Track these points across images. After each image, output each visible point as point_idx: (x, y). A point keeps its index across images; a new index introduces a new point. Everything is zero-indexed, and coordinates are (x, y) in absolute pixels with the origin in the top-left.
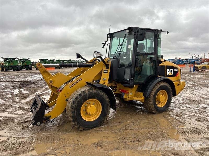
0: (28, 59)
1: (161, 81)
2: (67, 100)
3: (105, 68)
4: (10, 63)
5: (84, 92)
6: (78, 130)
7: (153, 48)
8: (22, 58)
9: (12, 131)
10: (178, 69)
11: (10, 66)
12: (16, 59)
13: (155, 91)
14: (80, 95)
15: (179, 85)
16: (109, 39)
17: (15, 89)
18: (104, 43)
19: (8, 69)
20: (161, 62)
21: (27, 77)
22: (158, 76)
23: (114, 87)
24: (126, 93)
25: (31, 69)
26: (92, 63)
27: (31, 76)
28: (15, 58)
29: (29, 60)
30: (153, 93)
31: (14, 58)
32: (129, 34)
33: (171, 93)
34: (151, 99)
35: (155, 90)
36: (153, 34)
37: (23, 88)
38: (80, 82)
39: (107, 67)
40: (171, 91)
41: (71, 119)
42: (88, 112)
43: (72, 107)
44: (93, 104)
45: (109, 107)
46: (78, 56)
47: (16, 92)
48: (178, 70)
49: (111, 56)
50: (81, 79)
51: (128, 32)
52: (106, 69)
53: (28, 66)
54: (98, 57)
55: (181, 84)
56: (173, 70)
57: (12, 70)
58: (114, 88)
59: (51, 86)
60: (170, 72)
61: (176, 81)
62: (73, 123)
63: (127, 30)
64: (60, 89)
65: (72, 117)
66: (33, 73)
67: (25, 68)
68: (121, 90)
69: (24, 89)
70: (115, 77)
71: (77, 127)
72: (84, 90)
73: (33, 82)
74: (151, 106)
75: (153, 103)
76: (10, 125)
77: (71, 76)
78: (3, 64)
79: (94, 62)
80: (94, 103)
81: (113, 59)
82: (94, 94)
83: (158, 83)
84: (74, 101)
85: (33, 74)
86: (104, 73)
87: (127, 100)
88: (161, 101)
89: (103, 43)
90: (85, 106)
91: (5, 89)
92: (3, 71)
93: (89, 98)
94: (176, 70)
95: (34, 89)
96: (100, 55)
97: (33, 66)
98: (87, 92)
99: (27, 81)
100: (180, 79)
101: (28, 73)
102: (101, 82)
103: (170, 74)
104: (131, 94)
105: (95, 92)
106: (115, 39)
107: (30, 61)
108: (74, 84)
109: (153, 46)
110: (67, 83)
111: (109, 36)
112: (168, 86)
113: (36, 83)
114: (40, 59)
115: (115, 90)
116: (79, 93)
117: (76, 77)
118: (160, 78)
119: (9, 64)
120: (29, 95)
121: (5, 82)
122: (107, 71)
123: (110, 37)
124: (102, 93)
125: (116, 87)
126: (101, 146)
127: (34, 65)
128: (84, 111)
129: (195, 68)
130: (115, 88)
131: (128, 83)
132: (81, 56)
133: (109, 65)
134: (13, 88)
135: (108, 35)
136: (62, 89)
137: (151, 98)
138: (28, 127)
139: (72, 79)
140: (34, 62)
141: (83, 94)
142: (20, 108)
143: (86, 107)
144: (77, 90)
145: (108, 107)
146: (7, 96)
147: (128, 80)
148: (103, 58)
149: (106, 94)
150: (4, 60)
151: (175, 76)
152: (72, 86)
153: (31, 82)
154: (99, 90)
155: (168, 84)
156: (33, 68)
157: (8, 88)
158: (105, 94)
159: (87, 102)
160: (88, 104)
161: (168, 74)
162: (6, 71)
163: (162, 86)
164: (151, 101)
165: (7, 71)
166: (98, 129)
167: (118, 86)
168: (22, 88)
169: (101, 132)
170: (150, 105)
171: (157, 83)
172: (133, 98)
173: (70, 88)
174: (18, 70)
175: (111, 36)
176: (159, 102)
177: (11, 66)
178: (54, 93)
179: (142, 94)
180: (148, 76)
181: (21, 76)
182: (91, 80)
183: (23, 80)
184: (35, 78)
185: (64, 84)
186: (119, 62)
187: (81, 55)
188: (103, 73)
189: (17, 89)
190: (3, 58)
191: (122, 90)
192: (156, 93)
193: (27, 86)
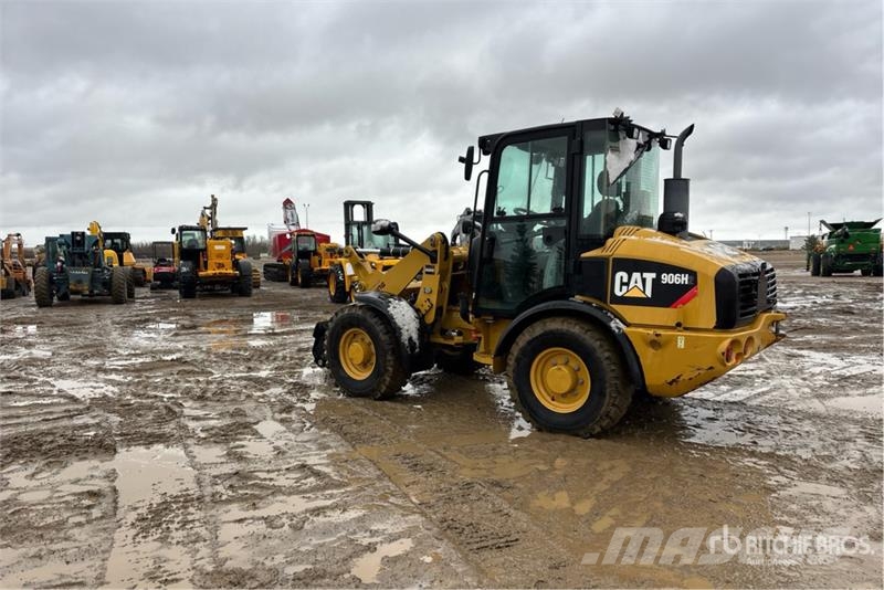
3: (428, 261)
4: (842, 241)
10: (693, 272)
11: (843, 257)
15: (655, 343)
28: (874, 223)
39: (431, 257)
48: (693, 281)
52: (431, 263)
55: (682, 345)
57: (858, 272)
86: (427, 273)
92: (817, 275)
93: (351, 325)
94: (672, 279)
102: (422, 296)
103: (636, 294)
119: (841, 245)
122: (434, 267)
128: (346, 352)
133: (436, 251)
151: (668, 306)
161: (618, 294)
162: (827, 273)
177: (850, 256)
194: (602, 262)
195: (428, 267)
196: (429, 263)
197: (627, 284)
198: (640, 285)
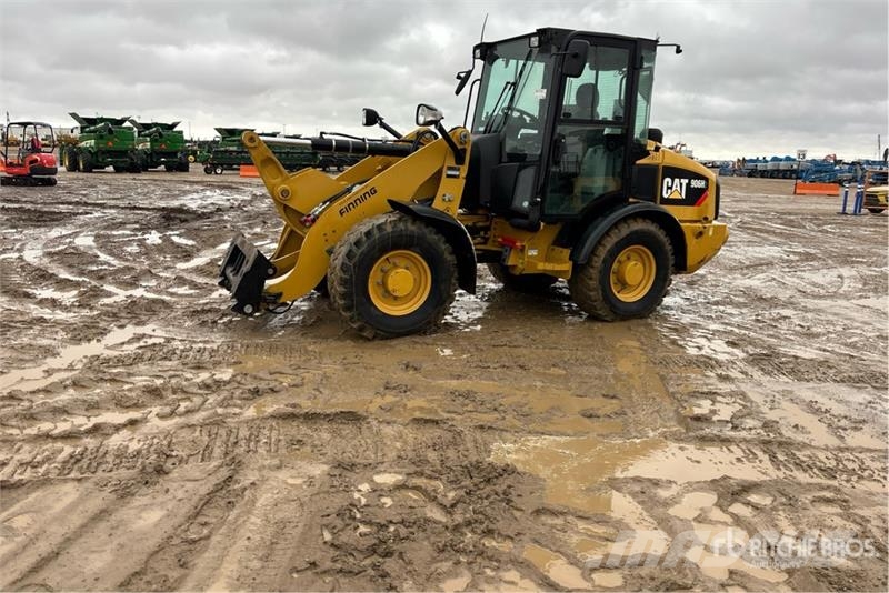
0: (174, 125)
1: (635, 216)
2: (330, 252)
3: (451, 162)
4: (102, 137)
5: (380, 227)
6: (358, 336)
7: (620, 103)
8: (150, 122)
9: (171, 328)
10: (706, 179)
11: (103, 153)
12: (127, 124)
13: (608, 246)
14: (368, 234)
15: (701, 234)
16: (480, 63)
17: (146, 228)
18: (463, 75)
19: (98, 161)
20: (647, 154)
21: (175, 197)
22: (631, 200)
23: (482, 228)
24: (516, 248)
25: (183, 167)
26: (412, 142)
27: (189, 192)
28: (123, 121)
29: (176, 129)
30: (602, 253)
31: (119, 118)
32: (540, 52)
33: (668, 259)
34: (594, 272)
35: (610, 243)
36: (624, 54)
37: (173, 230)
38: (371, 200)
39: (459, 156)
40: (670, 253)
41: (342, 302)
42: (390, 287)
43: (344, 267)
44: (407, 268)
45: (454, 281)
46: (372, 118)
47: (154, 238)
48: (707, 185)
49: (481, 124)
50: (373, 191)
51: (536, 44)
52: (457, 163)
53: (175, 154)
54: (430, 123)
55: (711, 233)
56: (688, 185)
57: (111, 168)
58: (482, 233)
59: (286, 207)
60: (674, 188)
61: (696, 222)
62: (346, 315)
63: (533, 39)
64: (312, 217)
65: (343, 296)
66: (197, 183)
67: (163, 163)
68: (500, 240)
69: (177, 232)
70: (485, 195)
71: (355, 326)
72: (382, 220)
73: (203, 213)
74: (592, 294)
75: (600, 283)
76: (162, 315)
77: (343, 183)
78: (75, 142)
79: (418, 140)
80: (410, 265)
81: (485, 132)
82: (411, 237)
83: (625, 219)
84: (350, 251)
85: (196, 187)
86: (448, 176)
87: (517, 273)
88: (628, 280)
89: (459, 77)
90: (382, 271)
91: (113, 229)
92: (74, 171)
93: (396, 247)
94: (697, 184)
95: (210, 233)
96: (435, 116)
97: (191, 158)
98: (389, 229)
99: (180, 210)
100: (711, 216)
101: (178, 182)
102: (438, 204)
103: (676, 196)
104: (533, 253)
105: (413, 232)
106: (499, 63)
107: (181, 132)
108: (354, 204)
109: (622, 97)
110: (332, 200)
111: (478, 51)
112: (661, 234)
113: (216, 218)
114: (218, 130)
115: (483, 238)
116: (364, 229)
117: (361, 184)
118: (635, 204)
119: (100, 141)
120: (198, 250)
121: (103, 206)
122: (459, 170)
123: (482, 58)
124: (436, 237)
125: (486, 229)
126: (416, 369)
127: (194, 153)
128: (378, 284)
129: (864, 200)
130: (486, 233)
131: (523, 215)
132: (381, 119)
133: (464, 150)
134: (137, 226)
135: (476, 47)
136: (317, 217)
137: (592, 267)
138: (215, 322)
139: (349, 190)
140: (195, 139)
141: (376, 234)
142: (181, 281)
143: (385, 273)
144: (359, 221)
145: (450, 280)
146: (129, 249)
147: (526, 204)
148: (447, 130)
149: (446, 242)
150: (78, 125)
151: (693, 205)
152: (348, 208)
153: (194, 212)
154: (427, 226)
155: (661, 228)
156: (191, 165)
157: (122, 225)
158: (443, 239)
159: (387, 259)
160: (391, 265)
161: (665, 196)
162: (88, 169)
163: (636, 232)
164: (594, 276)
165: (91, 172)
166: (417, 339)
167: (493, 225)
168: (168, 228)
169: (425, 346)
170: (591, 291)
171: (620, 221)
172: (536, 265)
173: (342, 214)
174: (134, 169)
175: (487, 52)
176: (624, 285)
177: (110, 153)
178: (292, 232)
179: (566, 252)
180: (596, 196)
181: (153, 190)
182: (405, 196)
183: (162, 204)
184: (209, 202)
185: (324, 203)
186: (501, 145)
187: (380, 115)
188: (444, 175)
189: (153, 232)
190: (74, 116)
191: (504, 239)
192: (613, 254)
193: (187, 225)
194: (652, 169)
195: (450, 168)
196: (453, 164)
197: (671, 188)
198: (678, 188)
